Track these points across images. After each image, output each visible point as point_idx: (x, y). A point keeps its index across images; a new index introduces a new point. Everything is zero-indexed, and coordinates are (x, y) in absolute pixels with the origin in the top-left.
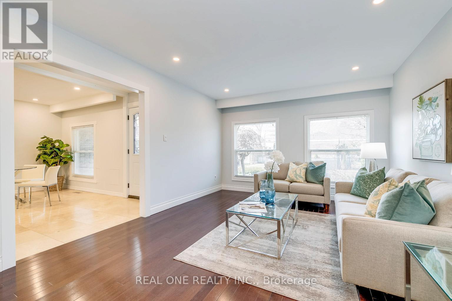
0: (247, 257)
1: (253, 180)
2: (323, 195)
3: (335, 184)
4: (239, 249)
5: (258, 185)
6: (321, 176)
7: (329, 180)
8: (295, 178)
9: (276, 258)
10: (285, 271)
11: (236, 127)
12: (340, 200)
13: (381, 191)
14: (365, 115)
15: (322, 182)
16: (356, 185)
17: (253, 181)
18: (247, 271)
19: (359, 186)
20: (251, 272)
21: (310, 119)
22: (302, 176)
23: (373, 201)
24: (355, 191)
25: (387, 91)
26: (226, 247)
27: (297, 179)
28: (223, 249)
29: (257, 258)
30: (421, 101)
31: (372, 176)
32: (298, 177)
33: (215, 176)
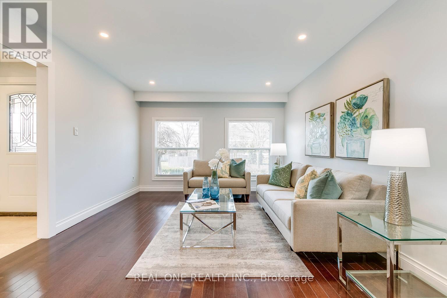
0: (207, 254)
1: (182, 178)
2: (245, 187)
3: (256, 178)
4: (195, 248)
5: (187, 183)
6: (242, 171)
7: (249, 173)
8: (221, 174)
9: (232, 248)
10: (245, 256)
11: (156, 123)
12: (266, 190)
13: (306, 179)
14: (269, 121)
15: (243, 176)
16: (273, 177)
17: (183, 180)
18: (214, 266)
19: (276, 177)
20: (218, 266)
21: (229, 121)
22: (227, 171)
23: (301, 187)
24: (272, 182)
25: (283, 105)
26: (180, 249)
27: (223, 175)
28: (179, 252)
29: (216, 253)
30: (312, 114)
31: (284, 169)
32: (223, 173)
33: (133, 176)
